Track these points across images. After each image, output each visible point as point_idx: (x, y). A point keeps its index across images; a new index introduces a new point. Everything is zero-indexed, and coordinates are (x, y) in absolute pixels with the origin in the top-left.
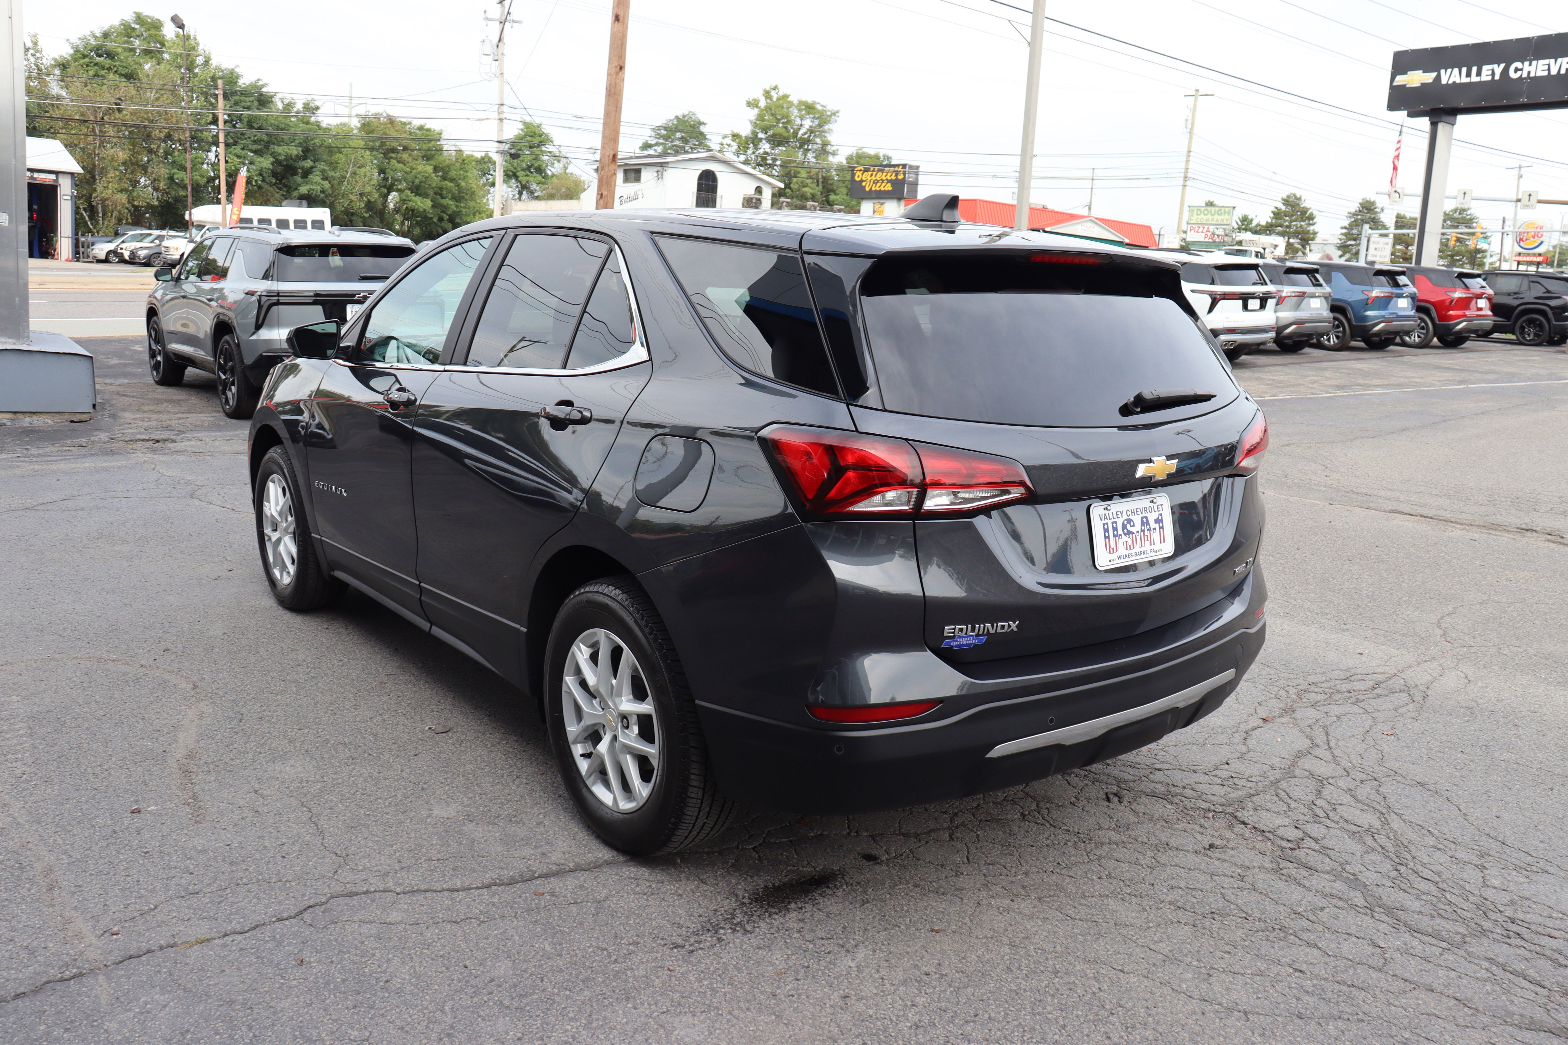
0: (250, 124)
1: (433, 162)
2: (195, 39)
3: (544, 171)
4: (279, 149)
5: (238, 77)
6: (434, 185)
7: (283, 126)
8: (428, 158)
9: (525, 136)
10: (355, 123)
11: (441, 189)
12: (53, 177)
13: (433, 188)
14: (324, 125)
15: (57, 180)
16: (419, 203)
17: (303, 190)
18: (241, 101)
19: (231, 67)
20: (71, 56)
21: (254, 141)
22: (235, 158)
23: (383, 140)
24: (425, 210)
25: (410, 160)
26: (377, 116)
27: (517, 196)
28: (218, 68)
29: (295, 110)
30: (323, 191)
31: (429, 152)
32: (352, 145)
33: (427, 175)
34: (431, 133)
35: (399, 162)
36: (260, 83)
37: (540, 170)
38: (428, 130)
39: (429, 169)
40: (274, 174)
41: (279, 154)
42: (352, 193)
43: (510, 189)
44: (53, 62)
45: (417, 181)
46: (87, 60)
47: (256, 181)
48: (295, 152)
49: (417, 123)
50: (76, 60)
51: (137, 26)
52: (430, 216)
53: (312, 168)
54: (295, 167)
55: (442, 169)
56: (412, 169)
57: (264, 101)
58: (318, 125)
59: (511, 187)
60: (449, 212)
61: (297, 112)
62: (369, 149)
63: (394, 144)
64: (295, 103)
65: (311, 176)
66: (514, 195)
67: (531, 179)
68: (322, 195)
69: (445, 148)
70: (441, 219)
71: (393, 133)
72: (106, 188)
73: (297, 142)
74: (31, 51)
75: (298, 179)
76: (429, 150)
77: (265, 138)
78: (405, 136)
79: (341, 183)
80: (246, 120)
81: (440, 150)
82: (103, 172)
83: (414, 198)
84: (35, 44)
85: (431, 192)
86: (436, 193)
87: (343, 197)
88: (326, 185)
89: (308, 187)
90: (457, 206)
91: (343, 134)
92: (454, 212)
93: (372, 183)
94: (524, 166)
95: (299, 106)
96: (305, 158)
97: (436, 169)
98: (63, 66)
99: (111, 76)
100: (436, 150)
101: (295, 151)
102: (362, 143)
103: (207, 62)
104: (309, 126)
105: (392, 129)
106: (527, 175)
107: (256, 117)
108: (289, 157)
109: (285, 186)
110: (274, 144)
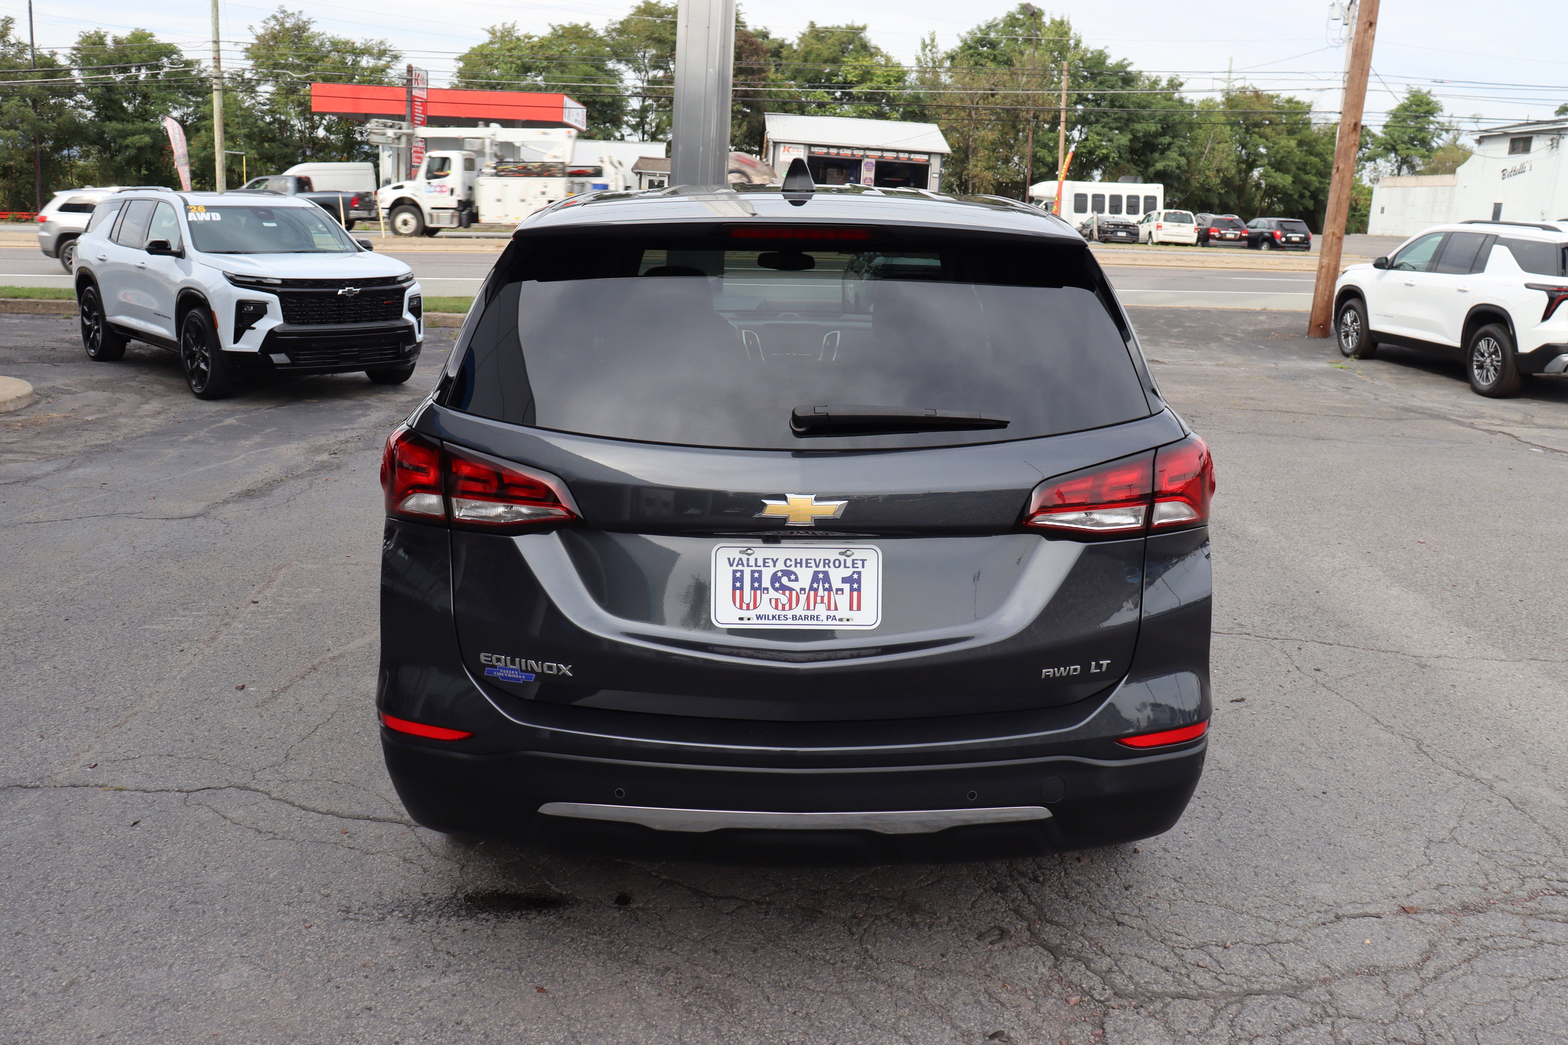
0: (1113, 102)
1: (1298, 137)
2: (1068, 24)
3: (1429, 144)
4: (1138, 126)
5: (1106, 57)
6: (1297, 160)
7: (1145, 103)
8: (1291, 132)
9: (1411, 105)
10: (1219, 98)
11: (1305, 164)
12: (926, 157)
13: (1295, 164)
14: (1187, 101)
15: (929, 161)
16: (1279, 180)
17: (1159, 166)
18: (1106, 81)
19: (1101, 48)
20: (960, 48)
21: (1115, 119)
22: (1095, 136)
23: (1246, 115)
24: (1284, 186)
25: (1273, 134)
26: (1243, 90)
27: (1396, 171)
28: (1086, 50)
29: (1160, 87)
30: (1179, 167)
31: (1295, 126)
32: (1213, 120)
33: (1289, 150)
34: (1300, 106)
35: (1261, 137)
36: (1126, 62)
37: (1424, 143)
38: (1298, 103)
39: (1293, 143)
40: (1132, 151)
41: (1138, 131)
42: (1208, 169)
43: (1389, 164)
44: (944, 55)
45: (1279, 156)
46: (972, 51)
47: (1113, 159)
48: (1153, 129)
49: (1285, 95)
50: (963, 52)
51: (1021, 17)
52: (1290, 192)
53: (1170, 144)
54: (1154, 144)
55: (1308, 144)
56: (1275, 143)
57: (1128, 80)
58: (1181, 101)
59: (1389, 162)
60: (1312, 188)
61: (1163, 89)
62: (1229, 124)
63: (1257, 118)
64: (1160, 81)
65: (1168, 153)
66: (1393, 171)
67: (1413, 152)
68: (1178, 171)
69: (1314, 121)
70: (1302, 196)
71: (1258, 107)
72: (976, 166)
73: (1157, 118)
74: (929, 47)
75: (1156, 155)
76: (1296, 123)
77: (1125, 115)
78: (1270, 109)
79: (1198, 159)
80: (1109, 98)
81: (1307, 124)
82: (975, 151)
83: (1275, 174)
84: (933, 40)
85: (1293, 168)
86: (1298, 169)
87: (1199, 173)
88: (1183, 161)
89: (1164, 163)
90: (1320, 182)
91: (1208, 109)
92: (1317, 188)
93: (1230, 158)
94: (1406, 138)
95: (1164, 83)
96: (1163, 133)
97: (1300, 143)
98: (952, 58)
99: (989, 64)
100: (1304, 124)
101: (1153, 127)
102: (1223, 119)
103: (1077, 45)
104: (1170, 103)
105: (1257, 104)
106: (1408, 149)
107: (1118, 95)
108: (1147, 134)
109: (1143, 162)
110: (1134, 122)
